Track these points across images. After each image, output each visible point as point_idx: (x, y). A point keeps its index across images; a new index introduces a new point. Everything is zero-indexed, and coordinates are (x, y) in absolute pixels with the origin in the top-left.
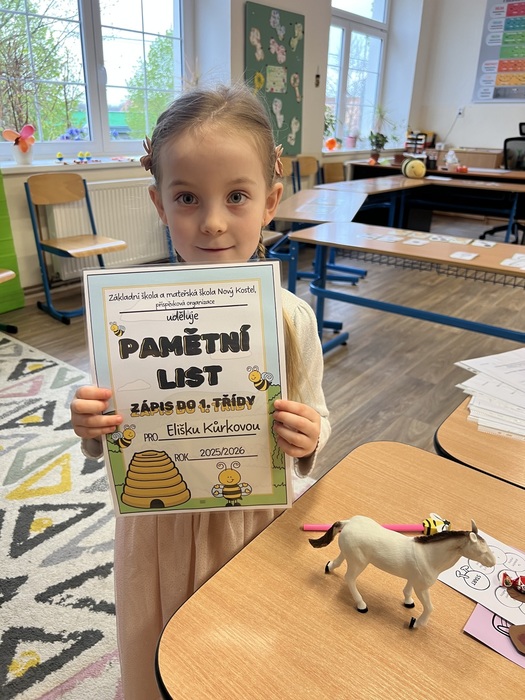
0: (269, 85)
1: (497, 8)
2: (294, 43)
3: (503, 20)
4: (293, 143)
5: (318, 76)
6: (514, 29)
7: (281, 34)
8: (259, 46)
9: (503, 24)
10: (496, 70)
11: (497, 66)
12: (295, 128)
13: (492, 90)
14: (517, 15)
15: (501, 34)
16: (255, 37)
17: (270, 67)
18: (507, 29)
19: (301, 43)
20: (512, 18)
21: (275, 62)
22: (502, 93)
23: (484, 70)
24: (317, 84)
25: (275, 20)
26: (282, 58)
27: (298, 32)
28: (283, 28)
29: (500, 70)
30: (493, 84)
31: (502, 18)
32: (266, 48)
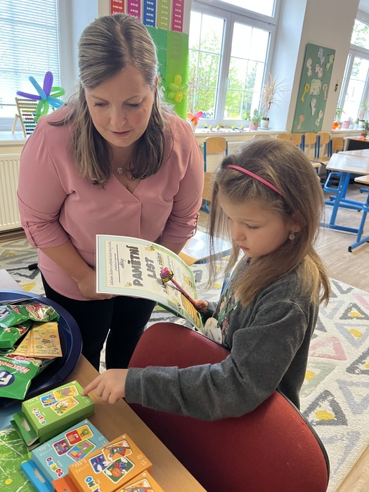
0: (311, 90)
2: (328, 65)
4: (318, 125)
5: (337, 85)
7: (322, 61)
8: (310, 68)
12: (320, 116)
16: (309, 63)
17: (314, 80)
19: (332, 65)
21: (317, 78)
24: (336, 90)
25: (320, 53)
26: (320, 75)
27: (331, 60)
28: (324, 58)
32: (313, 69)
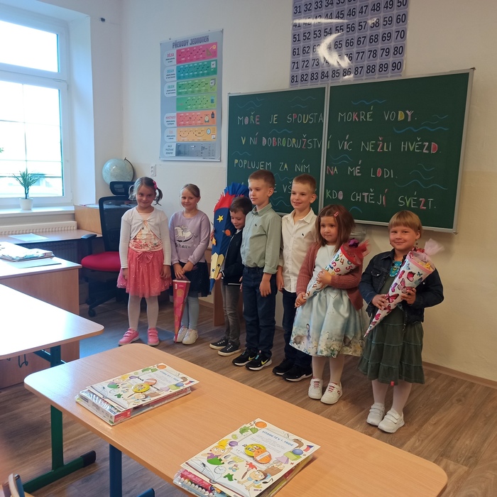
1: (169, 55)
3: (175, 68)
6: (184, 77)
9: (175, 72)
10: (175, 125)
11: (175, 119)
13: (174, 147)
14: (185, 61)
15: (175, 84)
18: (179, 78)
20: (181, 65)
22: (182, 149)
23: (166, 124)
29: (179, 125)
30: (175, 139)
31: (173, 66)
